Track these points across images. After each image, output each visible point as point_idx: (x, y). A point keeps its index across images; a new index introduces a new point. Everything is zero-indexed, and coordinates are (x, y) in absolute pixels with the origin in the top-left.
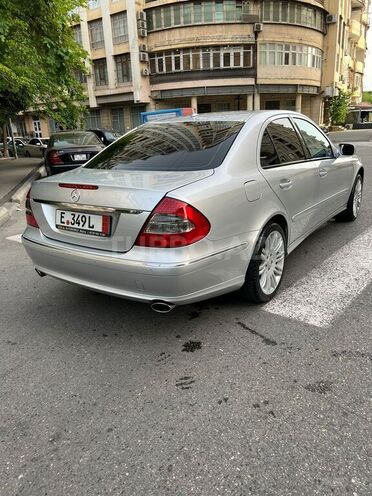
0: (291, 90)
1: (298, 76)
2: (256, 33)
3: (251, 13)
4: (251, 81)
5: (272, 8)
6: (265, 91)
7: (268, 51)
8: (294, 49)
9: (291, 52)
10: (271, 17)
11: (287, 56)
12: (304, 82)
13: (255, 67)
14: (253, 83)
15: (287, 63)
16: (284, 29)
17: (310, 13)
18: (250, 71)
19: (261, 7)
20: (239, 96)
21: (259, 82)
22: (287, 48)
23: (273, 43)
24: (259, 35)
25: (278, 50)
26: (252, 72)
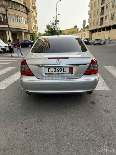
0: (20, 31)
1: (22, 26)
2: (6, 11)
3: (4, 4)
4: (7, 26)
5: (10, 3)
6: (12, 30)
7: (11, 17)
8: (19, 17)
9: (18, 18)
10: (11, 6)
11: (17, 19)
12: (24, 28)
13: (7, 22)
14: (8, 27)
15: (18, 22)
16: (15, 11)
17: (22, 7)
18: (6, 23)
19: (7, 2)
20: (2, 31)
21: (9, 27)
22: (17, 17)
23: (12, 15)
24: (7, 11)
25: (14, 17)
26: (7, 23)
